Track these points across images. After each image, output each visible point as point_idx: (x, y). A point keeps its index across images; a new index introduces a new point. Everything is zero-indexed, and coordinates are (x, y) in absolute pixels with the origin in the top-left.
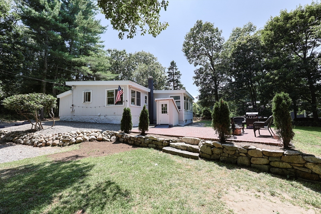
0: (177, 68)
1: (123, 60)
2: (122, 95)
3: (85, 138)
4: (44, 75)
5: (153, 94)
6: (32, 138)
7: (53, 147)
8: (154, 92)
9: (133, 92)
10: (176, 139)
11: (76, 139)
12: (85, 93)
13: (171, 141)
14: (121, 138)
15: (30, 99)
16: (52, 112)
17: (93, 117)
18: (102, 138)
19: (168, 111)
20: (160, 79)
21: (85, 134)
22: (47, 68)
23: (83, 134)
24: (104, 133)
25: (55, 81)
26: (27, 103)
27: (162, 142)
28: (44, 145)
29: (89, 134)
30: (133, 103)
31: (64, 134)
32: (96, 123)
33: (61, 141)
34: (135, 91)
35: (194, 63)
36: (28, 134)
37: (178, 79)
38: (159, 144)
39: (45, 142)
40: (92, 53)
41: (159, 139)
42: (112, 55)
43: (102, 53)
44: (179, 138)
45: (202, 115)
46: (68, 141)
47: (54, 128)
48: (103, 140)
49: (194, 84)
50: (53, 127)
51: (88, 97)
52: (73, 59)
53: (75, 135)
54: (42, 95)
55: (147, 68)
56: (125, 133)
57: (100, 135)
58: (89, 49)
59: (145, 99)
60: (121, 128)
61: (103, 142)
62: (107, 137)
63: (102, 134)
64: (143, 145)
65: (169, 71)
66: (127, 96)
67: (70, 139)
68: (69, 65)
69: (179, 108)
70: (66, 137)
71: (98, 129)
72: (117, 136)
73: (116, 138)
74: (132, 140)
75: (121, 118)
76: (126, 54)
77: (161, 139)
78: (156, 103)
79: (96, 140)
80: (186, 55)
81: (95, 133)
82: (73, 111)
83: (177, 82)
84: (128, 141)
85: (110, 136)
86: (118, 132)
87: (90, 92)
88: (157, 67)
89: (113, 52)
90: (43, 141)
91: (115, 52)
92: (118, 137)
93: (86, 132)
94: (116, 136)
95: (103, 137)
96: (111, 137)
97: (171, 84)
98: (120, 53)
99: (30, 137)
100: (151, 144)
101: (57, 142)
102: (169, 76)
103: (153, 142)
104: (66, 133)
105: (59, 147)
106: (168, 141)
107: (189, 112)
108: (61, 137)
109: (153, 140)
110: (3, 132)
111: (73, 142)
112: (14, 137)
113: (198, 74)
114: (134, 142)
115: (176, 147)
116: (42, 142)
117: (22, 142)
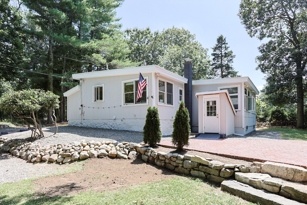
0: (227, 46)
1: (146, 42)
2: (145, 88)
3: (92, 153)
4: (50, 69)
5: (192, 86)
6: (28, 149)
7: (50, 165)
8: (194, 82)
9: (161, 84)
10: (247, 164)
11: (79, 153)
12: (95, 88)
13: (236, 169)
14: (145, 154)
15: (25, 97)
16: (54, 114)
17: (107, 121)
18: (116, 153)
19: (218, 111)
20: (199, 65)
21: (92, 146)
22: (53, 60)
23: (90, 146)
24: (119, 146)
25: (62, 76)
26: (21, 103)
27: (219, 169)
28: (39, 160)
29: (97, 147)
30: (161, 100)
31: (65, 145)
32: (110, 130)
33: (60, 156)
34: (164, 82)
35: (258, 34)
36: (25, 144)
37: (229, 63)
38: (211, 173)
39: (40, 156)
40: (106, 36)
41: (211, 162)
42: (131, 37)
43: (119, 34)
44: (254, 164)
45: (268, 118)
46: (69, 156)
47: (57, 136)
48: (117, 157)
49: (257, 69)
50: (55, 135)
51: (99, 94)
52: (82, 46)
53: (79, 148)
54: (39, 91)
55: (180, 51)
56: (151, 146)
57: (114, 148)
58: (102, 32)
59: (179, 95)
60: (144, 139)
61: (118, 160)
62: (124, 153)
63: (116, 147)
64: (181, 171)
65: (215, 53)
66: (153, 90)
67: (72, 153)
68: (78, 55)
69: (236, 107)
70: (66, 151)
71: (111, 140)
72: (138, 151)
73: (137, 154)
74: (162, 160)
75: (143, 123)
76: (151, 33)
77: (216, 162)
78: (198, 100)
79: (107, 157)
80: (245, 22)
81: (106, 146)
82: (82, 113)
83: (228, 67)
84: (156, 161)
85: (127, 151)
86: (139, 145)
87: (102, 87)
88: (196, 48)
89: (132, 33)
90: (37, 154)
91: (135, 32)
92: (140, 152)
93: (94, 144)
94: (136, 151)
95: (118, 151)
96: (129, 152)
97: (218, 72)
98: (142, 33)
99: (27, 148)
100: (196, 170)
101: (55, 157)
102: (214, 59)
103: (200, 167)
104: (67, 145)
105: (57, 165)
106: (232, 169)
107: (251, 113)
108: (61, 149)
109: (200, 164)
110: (3, 140)
111: (76, 157)
112: (11, 147)
113: (264, 51)
114: (165, 163)
115: (251, 184)
116: (36, 157)
117: (18, 154)
